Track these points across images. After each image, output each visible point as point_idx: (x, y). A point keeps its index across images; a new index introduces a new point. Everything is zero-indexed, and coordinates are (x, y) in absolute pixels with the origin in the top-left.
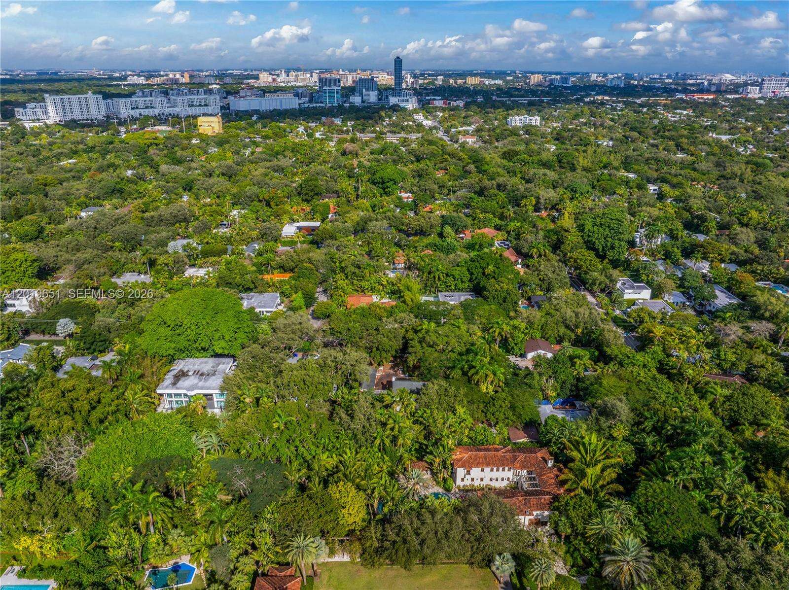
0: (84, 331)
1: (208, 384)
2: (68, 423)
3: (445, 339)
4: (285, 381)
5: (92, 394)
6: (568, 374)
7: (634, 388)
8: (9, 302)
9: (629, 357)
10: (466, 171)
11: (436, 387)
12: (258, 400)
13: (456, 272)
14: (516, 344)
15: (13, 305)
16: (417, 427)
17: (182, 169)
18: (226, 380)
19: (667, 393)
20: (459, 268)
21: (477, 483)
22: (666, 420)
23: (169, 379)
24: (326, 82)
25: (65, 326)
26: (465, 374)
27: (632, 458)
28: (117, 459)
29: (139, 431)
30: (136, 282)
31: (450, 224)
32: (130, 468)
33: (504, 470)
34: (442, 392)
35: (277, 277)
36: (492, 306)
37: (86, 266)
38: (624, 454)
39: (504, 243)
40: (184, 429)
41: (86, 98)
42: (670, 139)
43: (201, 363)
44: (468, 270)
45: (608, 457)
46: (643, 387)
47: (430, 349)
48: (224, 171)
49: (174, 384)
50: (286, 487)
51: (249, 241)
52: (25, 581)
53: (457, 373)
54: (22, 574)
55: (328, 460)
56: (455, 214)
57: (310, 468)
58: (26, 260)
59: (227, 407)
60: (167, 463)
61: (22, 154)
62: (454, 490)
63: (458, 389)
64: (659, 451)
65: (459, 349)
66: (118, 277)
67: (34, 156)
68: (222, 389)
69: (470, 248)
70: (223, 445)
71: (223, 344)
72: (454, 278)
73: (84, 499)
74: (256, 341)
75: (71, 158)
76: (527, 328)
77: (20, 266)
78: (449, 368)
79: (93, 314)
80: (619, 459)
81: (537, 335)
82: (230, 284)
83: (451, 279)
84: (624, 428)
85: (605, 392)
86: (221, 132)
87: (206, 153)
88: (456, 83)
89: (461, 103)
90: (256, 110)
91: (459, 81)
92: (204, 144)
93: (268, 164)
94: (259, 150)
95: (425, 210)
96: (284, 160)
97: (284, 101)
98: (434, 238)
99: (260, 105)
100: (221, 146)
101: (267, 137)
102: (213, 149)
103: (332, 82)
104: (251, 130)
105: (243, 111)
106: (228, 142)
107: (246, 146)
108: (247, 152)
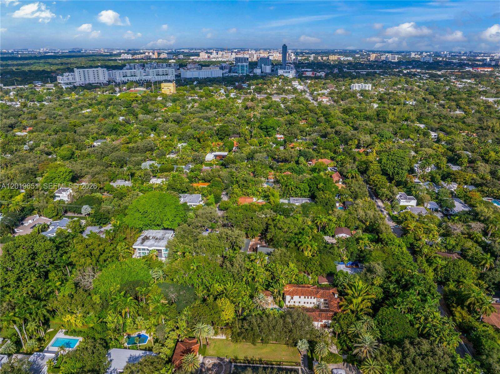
0: (96, 212)
1: (159, 244)
2: (89, 261)
3: (288, 225)
4: (199, 245)
5: (101, 247)
6: (355, 248)
7: (390, 258)
8: (57, 195)
9: (391, 240)
10: (318, 121)
11: (280, 252)
12: (184, 253)
13: (302, 186)
14: (329, 230)
15: (59, 196)
16: (267, 273)
17: (151, 117)
18: (169, 243)
19: (407, 262)
20: (303, 184)
21: (297, 304)
22: (403, 277)
23: (139, 240)
24: (240, 60)
25: (86, 209)
26: (296, 245)
27: (381, 296)
28: (112, 280)
29: (124, 267)
30: (124, 185)
31: (303, 156)
32: (119, 285)
33: (311, 298)
34: (283, 255)
35: (201, 185)
36: (320, 207)
37: (97, 176)
38: (376, 293)
39: (334, 168)
40: (146, 267)
41: (97, 70)
42: (453, 100)
43: (157, 232)
44: (309, 185)
45: (368, 294)
46: (395, 257)
47: (279, 230)
48: (175, 119)
49: (142, 243)
50: (195, 299)
51: (186, 163)
52: (67, 337)
53: (292, 245)
54: (66, 333)
55: (218, 287)
56: (307, 150)
57: (208, 291)
58: (66, 172)
59: (169, 256)
60: (137, 283)
61: (61, 105)
62: (285, 307)
63: (291, 254)
64: (397, 293)
65: (295, 231)
66: (114, 182)
67: (68, 107)
68: (167, 247)
69: (313, 171)
70: (165, 276)
71: (168, 223)
72: (300, 189)
73: (96, 298)
74: (186, 221)
75: (88, 108)
76: (336, 221)
77: (63, 175)
78: (288, 242)
79: (100, 203)
80: (373, 296)
81: (343, 225)
82: (174, 188)
83: (298, 190)
84: (380, 279)
85: (373, 259)
86: (175, 92)
87: (165, 106)
88: (322, 59)
89: (323, 74)
90: (196, 78)
91: (324, 58)
92: (164, 101)
93: (201, 115)
94: (196, 105)
95: (290, 146)
96: (211, 112)
97: (213, 72)
98: (292, 164)
99: (199, 74)
100: (174, 102)
101: (201, 97)
102: (170, 104)
103: (243, 60)
104: (192, 91)
105: (188, 78)
106: (179, 100)
107: (189, 103)
108: (189, 106)
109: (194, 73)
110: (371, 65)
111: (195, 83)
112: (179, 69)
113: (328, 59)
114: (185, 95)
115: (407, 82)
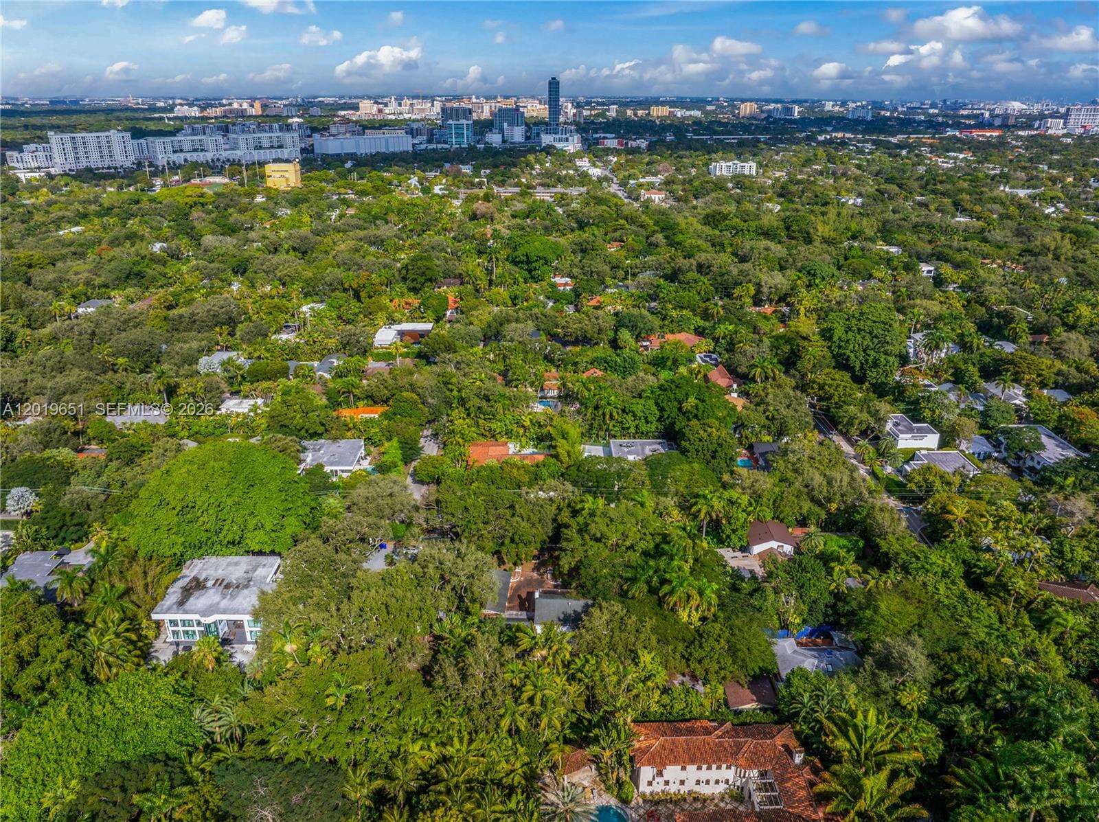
1: (236, 603)
10: (651, 244)
13: (638, 407)
14: (734, 531)
17: (235, 241)
18: (265, 597)
20: (642, 401)
21: (673, 789)
23: (173, 594)
24: (452, 113)
25: (20, 498)
26: (653, 592)
27: (937, 750)
30: (145, 422)
31: (627, 327)
33: (719, 768)
34: (616, 625)
35: (361, 413)
36: (695, 465)
39: (710, 357)
42: (944, 194)
43: (229, 565)
44: (657, 404)
45: (896, 749)
46: (945, 613)
47: (596, 545)
48: (296, 245)
49: (181, 603)
51: (324, 354)
53: (639, 590)
55: (421, 754)
56: (635, 311)
62: (636, 800)
68: (259, 612)
69: (658, 365)
72: (634, 415)
74: (316, 527)
75: (77, 224)
76: (751, 504)
79: (66, 479)
82: (287, 427)
83: (629, 417)
86: (300, 185)
87: (273, 216)
88: (635, 115)
89: (643, 144)
90: (352, 154)
91: (640, 113)
92: (271, 205)
93: (362, 234)
94: (351, 211)
95: (591, 303)
96: (386, 227)
97: (391, 141)
98: (603, 350)
99: (358, 144)
100: (296, 206)
101: (362, 193)
102: (286, 212)
103: (460, 112)
104: (341, 182)
105: (332, 155)
106: (306, 200)
107: (331, 207)
108: (334, 215)
109: (345, 142)
110: (744, 126)
111: (348, 165)
112: (310, 136)
113: (649, 114)
114: (322, 191)
115: (831, 159)
